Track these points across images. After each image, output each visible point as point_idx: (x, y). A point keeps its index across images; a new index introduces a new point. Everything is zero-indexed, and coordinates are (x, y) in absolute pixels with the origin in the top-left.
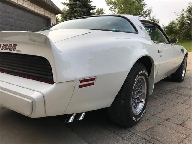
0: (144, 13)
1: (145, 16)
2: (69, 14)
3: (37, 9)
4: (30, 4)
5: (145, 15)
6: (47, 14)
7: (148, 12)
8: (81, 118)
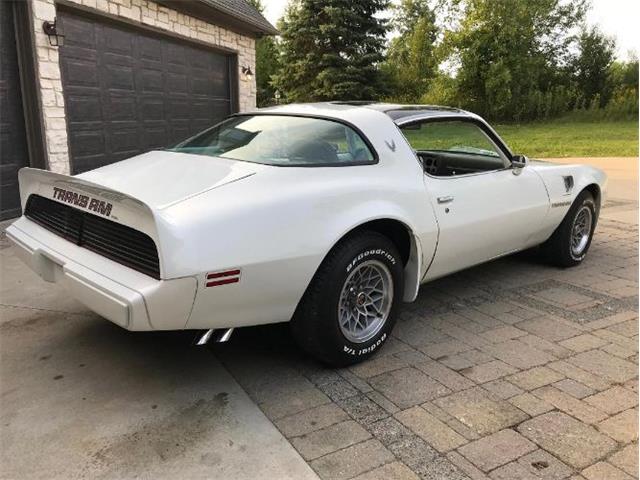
0: (564, 13)
1: (566, 25)
2: (301, 26)
3: (196, 30)
4: (175, 19)
5: (565, 19)
6: (227, 40)
7: (576, 11)
8: (224, 338)
